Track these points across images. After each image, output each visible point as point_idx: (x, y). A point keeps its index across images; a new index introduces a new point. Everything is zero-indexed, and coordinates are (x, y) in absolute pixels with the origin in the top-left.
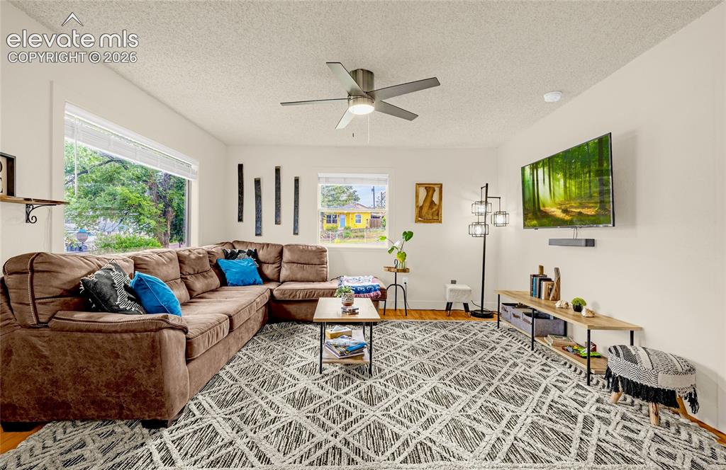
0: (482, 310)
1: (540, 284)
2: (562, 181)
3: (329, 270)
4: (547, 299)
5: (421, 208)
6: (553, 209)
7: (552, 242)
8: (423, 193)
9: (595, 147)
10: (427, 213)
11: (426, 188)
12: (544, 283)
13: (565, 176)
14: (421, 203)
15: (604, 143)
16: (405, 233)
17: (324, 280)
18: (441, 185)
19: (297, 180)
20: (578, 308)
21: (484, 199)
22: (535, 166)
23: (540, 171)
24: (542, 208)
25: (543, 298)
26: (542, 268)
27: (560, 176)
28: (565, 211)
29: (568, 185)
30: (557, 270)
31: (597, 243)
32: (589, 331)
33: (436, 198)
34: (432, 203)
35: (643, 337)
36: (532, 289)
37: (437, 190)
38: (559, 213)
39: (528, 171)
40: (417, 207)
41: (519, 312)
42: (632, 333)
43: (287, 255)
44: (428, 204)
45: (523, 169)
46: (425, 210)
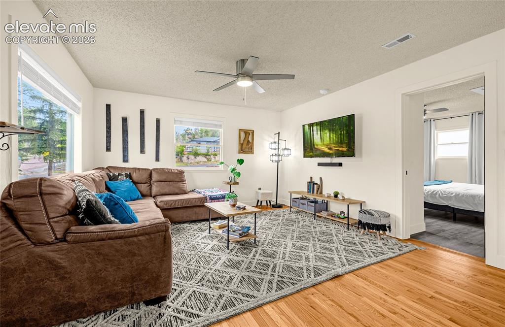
0: (277, 204)
1: (313, 186)
2: (328, 134)
3: (188, 186)
4: (317, 193)
5: (242, 144)
6: (322, 148)
7: (320, 164)
8: (243, 135)
9: (346, 120)
10: (246, 148)
11: (245, 132)
12: (315, 186)
13: (330, 131)
14: (242, 142)
15: (351, 118)
16: (238, 160)
17: (185, 193)
18: (253, 131)
19: (158, 121)
20: (336, 196)
21: (277, 140)
22: (311, 125)
23: (315, 128)
24: (316, 147)
25: (315, 193)
26: (311, 178)
27: (327, 132)
28: (330, 149)
29: (331, 136)
30: (321, 179)
31: (343, 165)
32: (348, 205)
33: (250, 139)
34: (248, 141)
35: (365, 206)
36: (308, 189)
37: (251, 134)
38: (326, 150)
39: (307, 127)
40: (240, 143)
41: (305, 202)
42: (361, 204)
43: (155, 177)
44: (246, 142)
45: (304, 126)
46: (244, 146)
